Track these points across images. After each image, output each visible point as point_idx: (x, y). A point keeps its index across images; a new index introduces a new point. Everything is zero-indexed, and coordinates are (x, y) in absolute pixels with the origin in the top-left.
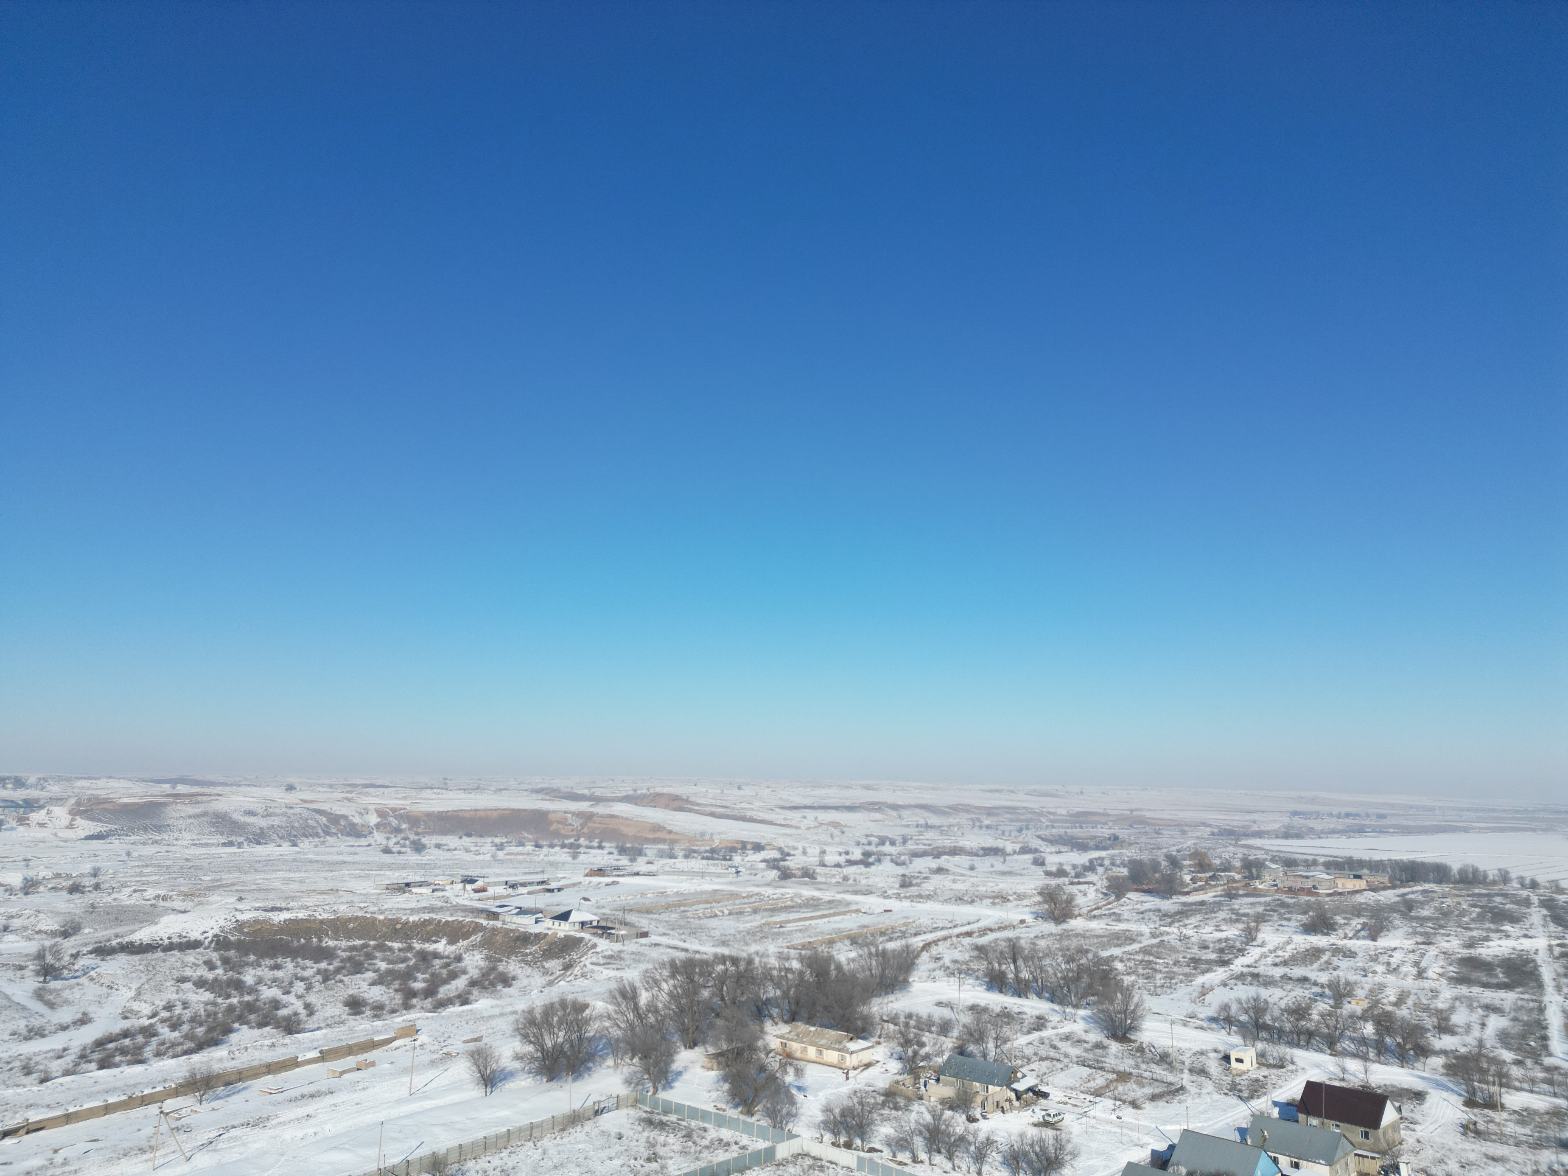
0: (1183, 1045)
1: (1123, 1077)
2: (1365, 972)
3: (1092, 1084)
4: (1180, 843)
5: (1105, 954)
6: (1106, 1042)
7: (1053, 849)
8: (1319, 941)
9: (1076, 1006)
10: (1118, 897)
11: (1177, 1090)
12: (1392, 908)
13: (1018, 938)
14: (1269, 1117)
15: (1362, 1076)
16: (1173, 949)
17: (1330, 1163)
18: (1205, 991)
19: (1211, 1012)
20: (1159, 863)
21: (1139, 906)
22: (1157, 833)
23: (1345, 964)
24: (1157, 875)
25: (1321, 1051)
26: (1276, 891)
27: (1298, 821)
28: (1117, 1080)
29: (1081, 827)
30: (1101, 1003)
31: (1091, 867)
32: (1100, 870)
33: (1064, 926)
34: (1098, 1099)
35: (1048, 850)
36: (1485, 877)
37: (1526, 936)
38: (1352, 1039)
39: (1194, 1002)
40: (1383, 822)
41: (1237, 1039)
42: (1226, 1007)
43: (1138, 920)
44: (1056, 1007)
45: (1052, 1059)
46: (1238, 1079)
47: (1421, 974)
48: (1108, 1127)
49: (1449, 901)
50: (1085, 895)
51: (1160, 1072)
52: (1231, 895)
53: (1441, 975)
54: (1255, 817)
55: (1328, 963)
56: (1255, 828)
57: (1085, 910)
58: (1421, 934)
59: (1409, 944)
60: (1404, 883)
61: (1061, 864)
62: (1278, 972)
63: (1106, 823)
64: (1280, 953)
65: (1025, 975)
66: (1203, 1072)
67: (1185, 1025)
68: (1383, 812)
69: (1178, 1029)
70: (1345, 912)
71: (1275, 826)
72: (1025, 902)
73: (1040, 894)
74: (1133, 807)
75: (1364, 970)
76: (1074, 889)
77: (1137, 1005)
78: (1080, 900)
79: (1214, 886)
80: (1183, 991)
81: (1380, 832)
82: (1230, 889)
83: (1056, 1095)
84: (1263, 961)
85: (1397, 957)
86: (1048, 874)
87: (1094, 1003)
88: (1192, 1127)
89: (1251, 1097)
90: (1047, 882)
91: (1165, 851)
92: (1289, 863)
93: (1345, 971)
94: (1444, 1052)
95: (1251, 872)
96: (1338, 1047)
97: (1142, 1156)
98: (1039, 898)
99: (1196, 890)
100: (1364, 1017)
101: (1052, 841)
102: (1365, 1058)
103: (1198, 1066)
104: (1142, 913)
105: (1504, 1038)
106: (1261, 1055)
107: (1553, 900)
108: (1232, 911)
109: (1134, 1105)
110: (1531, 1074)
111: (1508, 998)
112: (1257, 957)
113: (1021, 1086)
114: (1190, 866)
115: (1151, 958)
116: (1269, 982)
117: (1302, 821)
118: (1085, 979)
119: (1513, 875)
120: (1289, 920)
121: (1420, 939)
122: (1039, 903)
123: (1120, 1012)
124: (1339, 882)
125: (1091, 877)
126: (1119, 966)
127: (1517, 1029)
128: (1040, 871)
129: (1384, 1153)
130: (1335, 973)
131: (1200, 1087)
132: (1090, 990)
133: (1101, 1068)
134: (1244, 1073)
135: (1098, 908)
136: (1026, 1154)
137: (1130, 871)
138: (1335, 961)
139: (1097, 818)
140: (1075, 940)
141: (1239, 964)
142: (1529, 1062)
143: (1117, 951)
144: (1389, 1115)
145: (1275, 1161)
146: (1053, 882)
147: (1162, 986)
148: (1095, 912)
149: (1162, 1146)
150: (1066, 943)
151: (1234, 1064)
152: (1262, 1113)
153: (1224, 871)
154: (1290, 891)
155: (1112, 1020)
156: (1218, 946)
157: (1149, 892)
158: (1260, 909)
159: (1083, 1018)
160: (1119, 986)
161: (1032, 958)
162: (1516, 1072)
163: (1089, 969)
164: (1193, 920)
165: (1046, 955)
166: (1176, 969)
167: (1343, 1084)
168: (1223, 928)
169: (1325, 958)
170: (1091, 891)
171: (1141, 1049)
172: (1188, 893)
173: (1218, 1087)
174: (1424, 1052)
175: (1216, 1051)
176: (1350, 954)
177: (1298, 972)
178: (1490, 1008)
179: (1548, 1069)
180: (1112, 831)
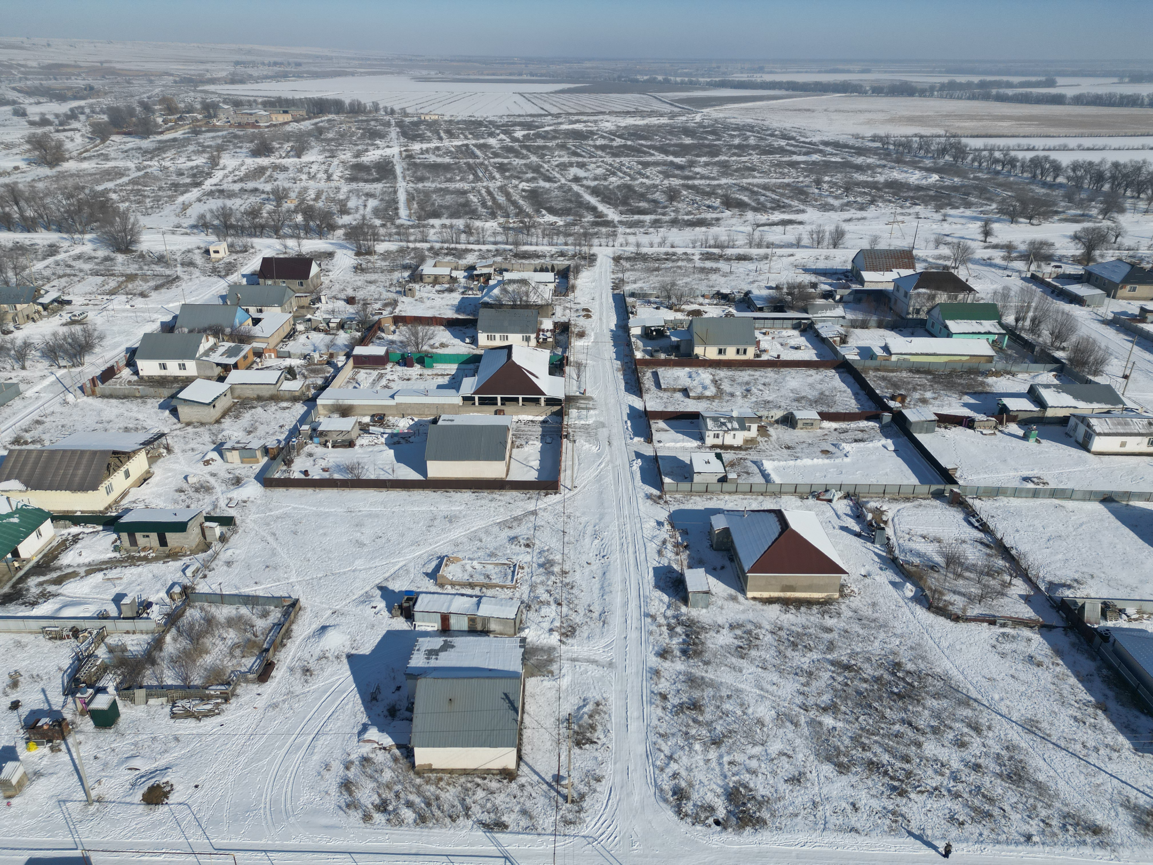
0: (174, 248)
1: (131, 278)
2: (295, 180)
3: (107, 287)
4: (150, 91)
5: (100, 188)
6: (113, 255)
7: (32, 100)
8: (263, 161)
9: (83, 232)
10: (103, 141)
11: (174, 279)
12: (309, 134)
13: (16, 183)
14: (240, 285)
15: (297, 249)
16: (156, 179)
17: (281, 305)
18: (185, 207)
19: (192, 221)
20: (134, 109)
21: (122, 146)
22: (129, 83)
23: (281, 176)
24: (134, 119)
25: (271, 237)
26: (230, 126)
27: (240, 69)
28: (126, 281)
29: (56, 79)
30: (104, 227)
31: (73, 115)
32: (82, 118)
33: (58, 169)
34: (113, 297)
35: (27, 101)
36: (365, 108)
37: (388, 147)
38: (289, 226)
39: (178, 216)
40: (300, 69)
41: (213, 238)
42: (202, 217)
43: (124, 158)
44: (65, 236)
45: (69, 275)
46: (216, 265)
47: (329, 178)
48: (125, 314)
49: (344, 127)
50: (72, 140)
51: (159, 269)
52: (196, 132)
53: (341, 177)
54: (208, 66)
55: (271, 176)
56: (208, 76)
57: (75, 154)
58: (328, 151)
59: (321, 158)
60: (316, 115)
61: (43, 114)
62: (237, 187)
63: (79, 75)
64: (237, 173)
65: (30, 213)
66: (191, 264)
67: (173, 234)
68: (298, 60)
69: (169, 237)
70: (279, 139)
71: (224, 74)
72: (15, 151)
73: (28, 142)
74: (103, 59)
75: (294, 179)
76: (61, 136)
77: (134, 225)
78: (68, 145)
79: (182, 126)
80: (168, 209)
81: (299, 77)
82: (195, 127)
83: (77, 300)
84: (225, 180)
85: (315, 168)
86: (32, 123)
87: (97, 228)
88: (188, 301)
89: (227, 275)
90: (33, 131)
91: (137, 98)
92: (237, 104)
93: (282, 181)
94: (344, 226)
95: (209, 112)
96: (281, 233)
97: (154, 327)
98: (27, 147)
99: (168, 129)
100: (296, 211)
101: (29, 92)
102: (298, 237)
103: (187, 260)
104: (126, 152)
105: (376, 212)
106: (231, 246)
107: (402, 121)
108: (199, 144)
109: (143, 295)
110: (389, 231)
111: (378, 187)
112: (221, 177)
113: (46, 300)
114: (161, 110)
115: (140, 187)
116: (231, 195)
117: (243, 69)
118: (86, 210)
119: (381, 106)
120: (241, 147)
121: (327, 154)
122: (29, 151)
123: (120, 232)
124: (274, 117)
125: (75, 125)
126: (114, 196)
127: (384, 205)
128: (23, 122)
129: (312, 292)
130: (276, 183)
131: (191, 274)
132: (92, 218)
133: (113, 275)
134: (220, 260)
135: (87, 151)
136: (61, 346)
137: (110, 117)
138: (275, 175)
139: (69, 70)
140: (71, 180)
141: (208, 184)
142: (389, 224)
143: (110, 185)
144: (314, 269)
145: (247, 311)
146: (39, 131)
147: (152, 207)
148: (85, 155)
149: (168, 318)
150: (63, 183)
151: (213, 255)
152: (236, 283)
153: (188, 113)
154: (240, 125)
155: (115, 238)
156: (191, 172)
157: (128, 134)
158: (219, 141)
159: (90, 241)
160: (116, 212)
161: (34, 199)
162: (382, 231)
163: (87, 202)
164: (170, 154)
165: (46, 195)
166: (160, 193)
167: (286, 256)
168: (193, 158)
169: (268, 173)
170: (77, 136)
171: (142, 256)
172: (162, 133)
173: (204, 272)
174: (332, 227)
175: (199, 248)
176: (284, 169)
177: (250, 185)
178: (369, 195)
179: (398, 227)
180: (86, 82)
